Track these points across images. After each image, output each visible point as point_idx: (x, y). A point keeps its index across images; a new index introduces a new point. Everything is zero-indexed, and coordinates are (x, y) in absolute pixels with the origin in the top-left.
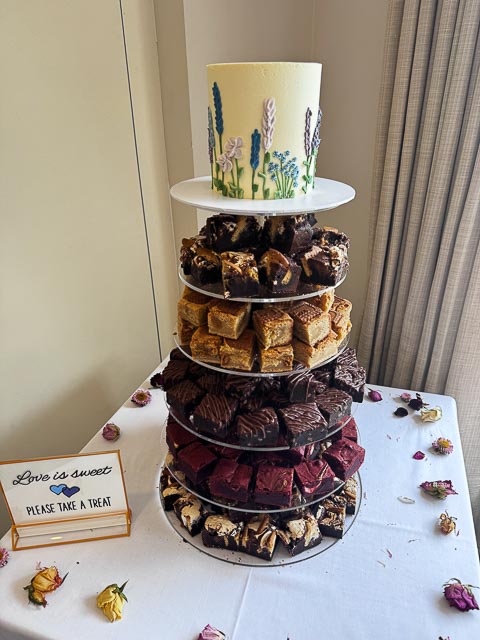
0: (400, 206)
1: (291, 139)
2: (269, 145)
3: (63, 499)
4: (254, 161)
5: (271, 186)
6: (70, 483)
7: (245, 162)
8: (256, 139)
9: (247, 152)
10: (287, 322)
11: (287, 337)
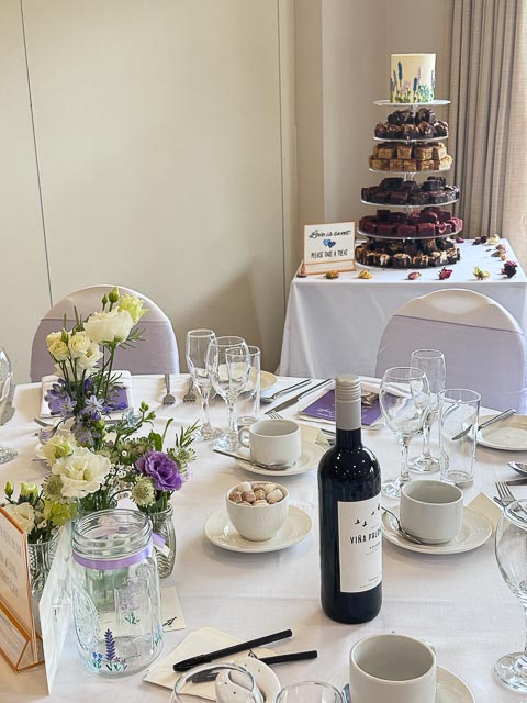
0: (461, 126)
1: (428, 81)
2: (420, 83)
3: (328, 249)
4: (415, 89)
5: (421, 98)
6: (332, 239)
7: (411, 89)
8: (416, 80)
9: (412, 86)
10: (431, 150)
11: (430, 157)
